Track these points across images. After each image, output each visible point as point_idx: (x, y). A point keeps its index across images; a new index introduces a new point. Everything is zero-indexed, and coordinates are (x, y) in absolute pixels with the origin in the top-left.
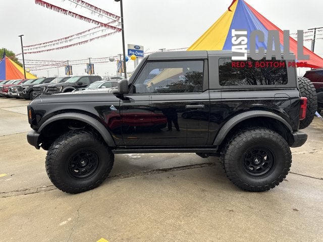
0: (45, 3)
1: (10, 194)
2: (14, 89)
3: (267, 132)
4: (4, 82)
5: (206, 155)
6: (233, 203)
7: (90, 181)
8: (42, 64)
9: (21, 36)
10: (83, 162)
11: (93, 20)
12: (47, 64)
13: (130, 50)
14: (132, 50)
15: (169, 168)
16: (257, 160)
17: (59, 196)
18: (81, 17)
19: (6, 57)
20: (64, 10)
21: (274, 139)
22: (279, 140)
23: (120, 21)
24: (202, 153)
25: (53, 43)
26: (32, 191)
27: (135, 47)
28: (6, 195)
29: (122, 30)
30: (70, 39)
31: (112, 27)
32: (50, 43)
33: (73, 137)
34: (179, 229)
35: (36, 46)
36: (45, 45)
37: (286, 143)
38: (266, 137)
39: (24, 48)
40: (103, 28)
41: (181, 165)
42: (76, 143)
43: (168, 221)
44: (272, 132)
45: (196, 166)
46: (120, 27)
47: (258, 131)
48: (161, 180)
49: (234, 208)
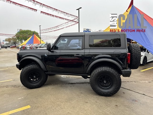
0: (45, 13)
1: (9, 87)
2: (34, 48)
3: (108, 68)
4: (31, 45)
5: (86, 78)
6: (90, 99)
7: (37, 84)
8: (49, 37)
9: (40, 26)
10: (34, 77)
11: (65, 19)
12: (50, 37)
13: (85, 31)
14: (86, 31)
15: (74, 83)
16: (105, 81)
17: (24, 89)
18: (60, 18)
19: (34, 34)
20: (53, 15)
21: (111, 72)
22: (114, 72)
23: (78, 19)
24: (84, 77)
25: (51, 29)
26: (17, 86)
27: (87, 30)
28: (8, 87)
29: (79, 22)
30: (58, 27)
31: (74, 21)
32: (50, 29)
33: (30, 66)
34: (59, 106)
35: (45, 30)
36: (48, 29)
37: (118, 74)
38: (108, 70)
39: (41, 31)
40: (71, 22)
41: (80, 82)
42: (31, 68)
43: (57, 103)
44: (111, 69)
45: (87, 83)
46: (78, 21)
47: (104, 68)
48: (67, 87)
49: (88, 102)
